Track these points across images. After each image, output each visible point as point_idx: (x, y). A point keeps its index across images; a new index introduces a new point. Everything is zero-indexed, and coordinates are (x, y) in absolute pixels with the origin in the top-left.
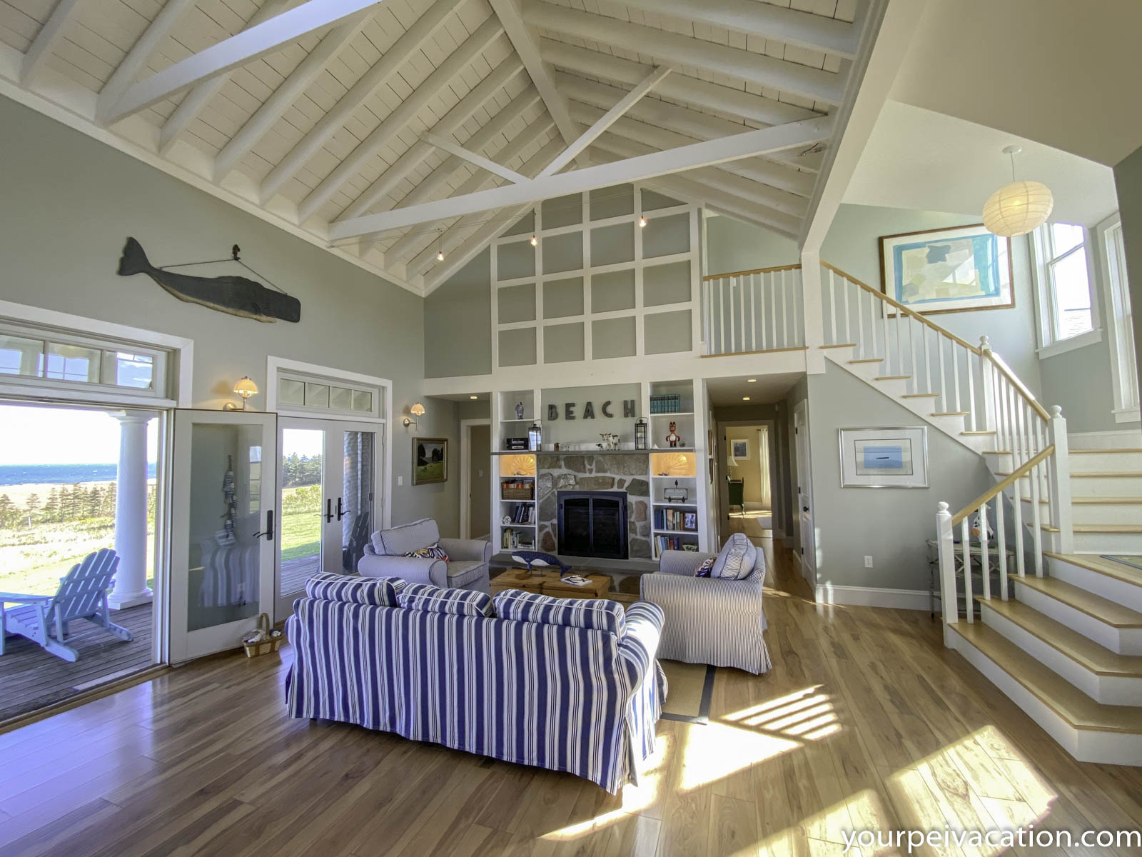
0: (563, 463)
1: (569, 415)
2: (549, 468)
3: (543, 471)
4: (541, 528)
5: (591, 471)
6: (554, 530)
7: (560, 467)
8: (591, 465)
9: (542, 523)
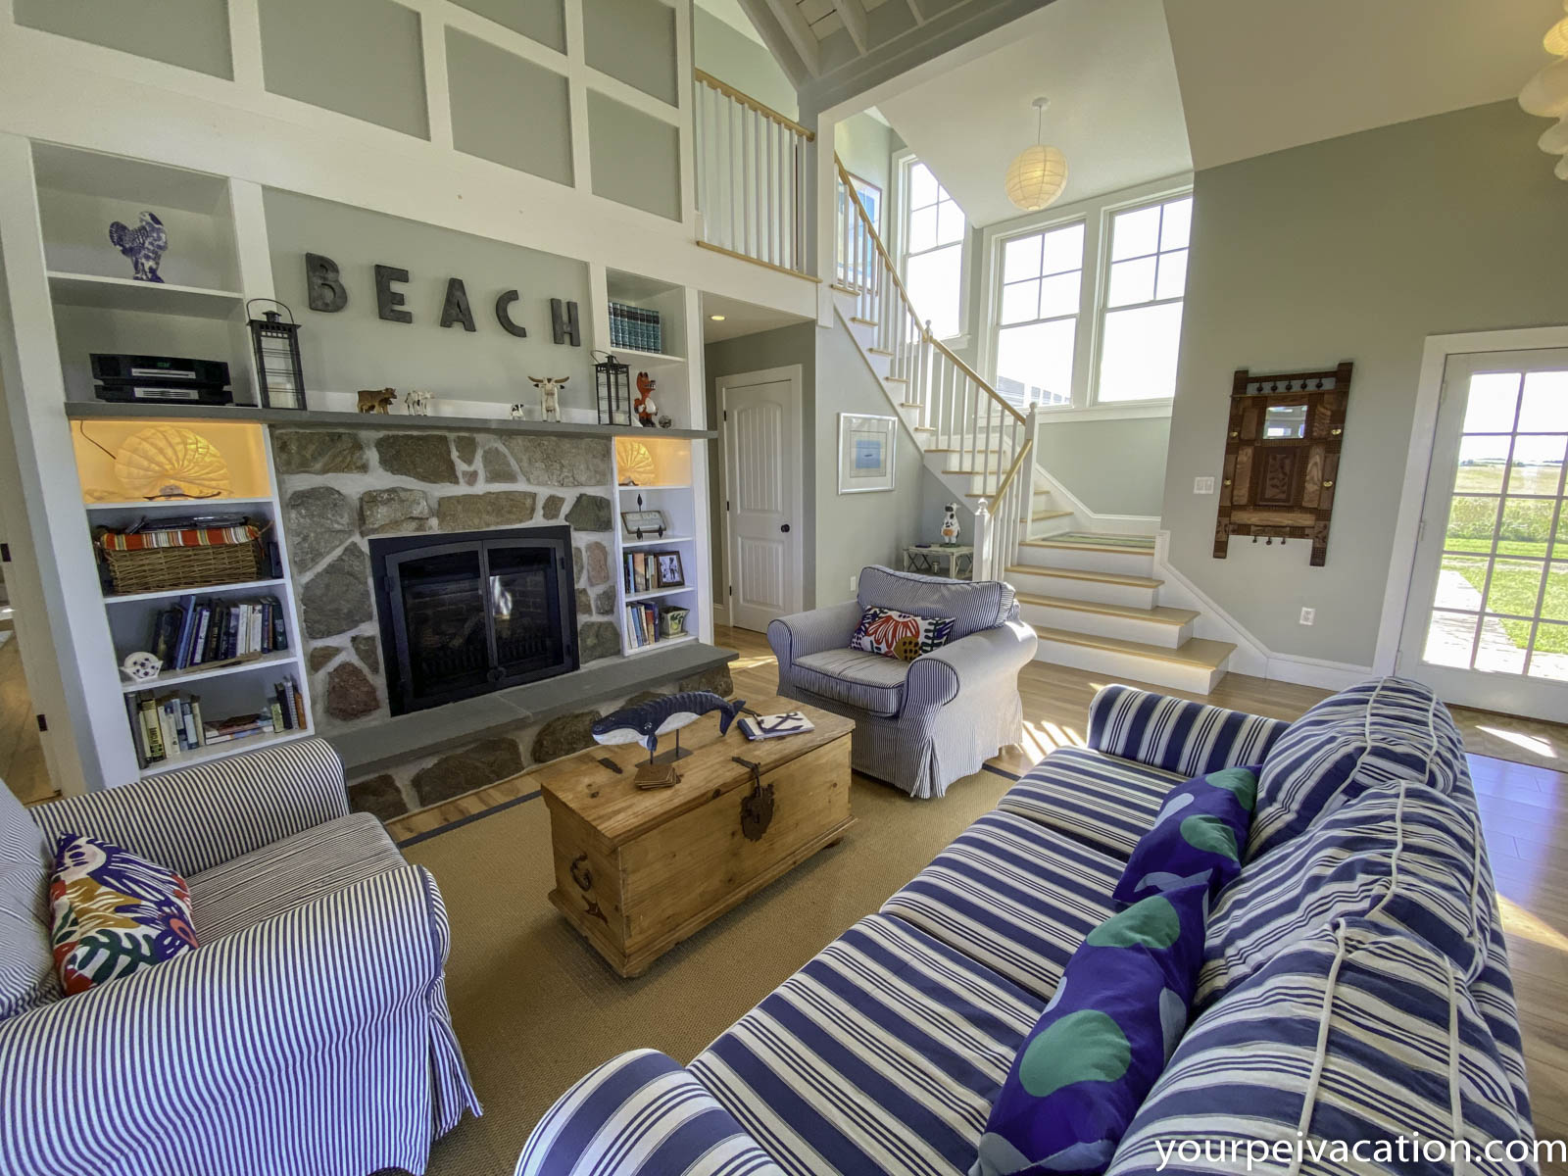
0: (372, 456)
1: (390, 307)
2: (324, 471)
3: (302, 482)
4: (316, 661)
5: (472, 478)
6: (366, 655)
7: (364, 468)
8: (469, 462)
9: (320, 643)
